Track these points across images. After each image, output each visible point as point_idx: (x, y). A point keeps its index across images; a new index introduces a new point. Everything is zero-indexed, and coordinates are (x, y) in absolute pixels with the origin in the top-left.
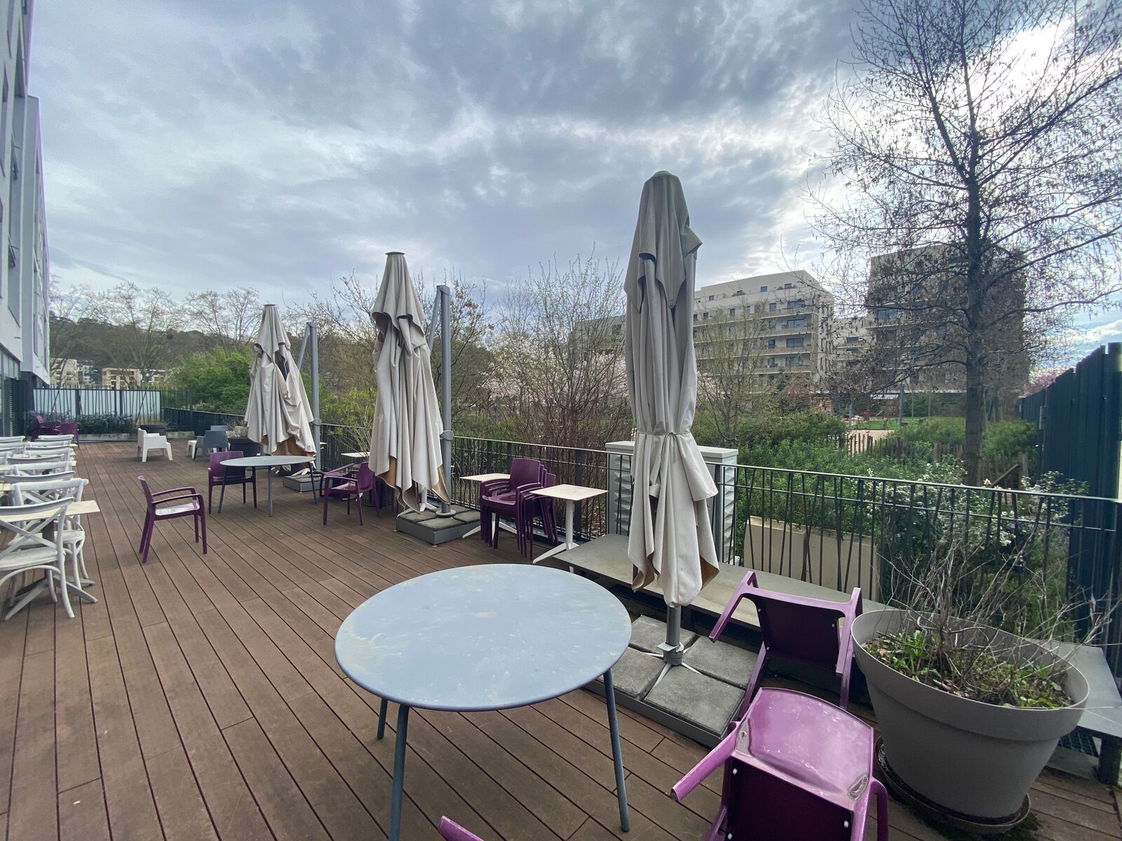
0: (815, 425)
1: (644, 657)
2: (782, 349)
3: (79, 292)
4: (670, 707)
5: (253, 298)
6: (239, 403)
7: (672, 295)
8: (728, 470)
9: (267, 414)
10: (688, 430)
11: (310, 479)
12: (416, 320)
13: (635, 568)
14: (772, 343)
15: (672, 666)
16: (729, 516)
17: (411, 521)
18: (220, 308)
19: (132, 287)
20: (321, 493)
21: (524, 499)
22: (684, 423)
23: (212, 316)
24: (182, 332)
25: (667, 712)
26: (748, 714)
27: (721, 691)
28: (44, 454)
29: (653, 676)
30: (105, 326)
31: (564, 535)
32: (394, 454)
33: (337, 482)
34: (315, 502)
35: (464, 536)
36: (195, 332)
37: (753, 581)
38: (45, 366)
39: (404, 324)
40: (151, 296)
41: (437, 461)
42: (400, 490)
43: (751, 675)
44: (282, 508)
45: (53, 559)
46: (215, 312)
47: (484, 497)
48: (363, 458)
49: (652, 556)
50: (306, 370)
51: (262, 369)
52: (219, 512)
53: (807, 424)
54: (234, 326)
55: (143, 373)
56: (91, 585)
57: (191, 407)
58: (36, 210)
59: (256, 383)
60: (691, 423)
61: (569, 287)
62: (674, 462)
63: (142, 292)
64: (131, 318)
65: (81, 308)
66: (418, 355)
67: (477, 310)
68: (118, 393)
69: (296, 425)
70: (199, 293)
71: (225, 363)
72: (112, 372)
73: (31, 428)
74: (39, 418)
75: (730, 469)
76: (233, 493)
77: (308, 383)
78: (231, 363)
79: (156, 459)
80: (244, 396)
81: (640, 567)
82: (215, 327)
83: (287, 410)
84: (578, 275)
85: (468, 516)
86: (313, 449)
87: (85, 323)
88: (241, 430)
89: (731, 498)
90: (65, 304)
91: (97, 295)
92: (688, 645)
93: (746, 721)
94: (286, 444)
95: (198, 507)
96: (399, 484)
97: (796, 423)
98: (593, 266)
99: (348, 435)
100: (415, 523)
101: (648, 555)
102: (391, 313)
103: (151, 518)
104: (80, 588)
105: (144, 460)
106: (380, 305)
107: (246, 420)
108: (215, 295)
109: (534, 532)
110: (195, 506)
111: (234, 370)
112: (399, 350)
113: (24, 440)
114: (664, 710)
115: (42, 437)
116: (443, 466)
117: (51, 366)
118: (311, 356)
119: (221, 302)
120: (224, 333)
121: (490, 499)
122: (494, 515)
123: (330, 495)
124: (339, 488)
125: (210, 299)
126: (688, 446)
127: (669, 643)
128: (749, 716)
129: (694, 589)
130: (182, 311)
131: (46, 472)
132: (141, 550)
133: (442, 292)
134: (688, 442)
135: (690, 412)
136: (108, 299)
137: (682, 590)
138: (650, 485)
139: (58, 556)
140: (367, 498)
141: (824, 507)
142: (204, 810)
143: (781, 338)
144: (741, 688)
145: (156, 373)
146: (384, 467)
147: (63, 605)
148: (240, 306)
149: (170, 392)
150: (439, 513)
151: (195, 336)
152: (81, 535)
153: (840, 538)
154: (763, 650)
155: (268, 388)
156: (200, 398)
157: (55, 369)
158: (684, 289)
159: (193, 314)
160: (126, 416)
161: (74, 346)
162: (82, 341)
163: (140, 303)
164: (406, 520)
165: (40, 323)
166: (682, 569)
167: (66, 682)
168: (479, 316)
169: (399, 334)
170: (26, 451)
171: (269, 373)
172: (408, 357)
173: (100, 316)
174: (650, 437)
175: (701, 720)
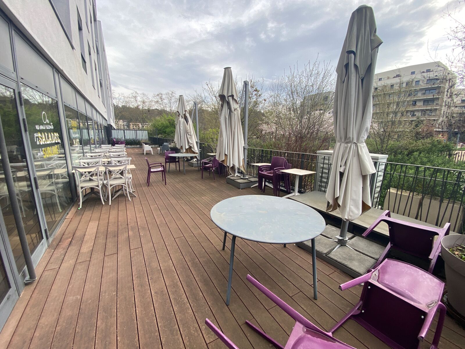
0: (435, 146)
1: (328, 240)
2: (419, 107)
3: (121, 96)
4: (339, 260)
5: (174, 95)
6: (172, 135)
7: (362, 72)
8: (381, 165)
9: (182, 138)
10: (364, 141)
11: (197, 163)
12: (235, 97)
13: (328, 203)
14: (414, 103)
15: (342, 245)
16: (378, 187)
17: (232, 180)
18: (164, 99)
19: (136, 93)
20: (200, 168)
21: (277, 174)
22: (362, 138)
23: (161, 102)
24: (152, 109)
25: (337, 262)
26: (379, 267)
27: (365, 259)
28: (117, 150)
29: (332, 248)
30: (129, 108)
31: (294, 190)
32: (226, 153)
33: (206, 163)
34: (199, 171)
35: (251, 187)
36: (156, 109)
37: (388, 215)
38: (114, 122)
39: (230, 98)
40: (142, 96)
41: (242, 157)
42: (229, 167)
43: (381, 255)
44: (188, 172)
45: (124, 182)
46: (162, 101)
47: (260, 172)
48: (214, 155)
49: (337, 198)
50: (194, 121)
51: (180, 121)
52: (169, 172)
53: (430, 146)
54: (168, 106)
55: (142, 125)
56: (134, 192)
57: (157, 136)
58: (105, 65)
59: (177, 127)
60: (366, 137)
61: (303, 77)
62: (355, 156)
63: (139, 95)
64: (137, 104)
65: (122, 102)
66: (236, 113)
67: (259, 93)
68: (135, 131)
69: (191, 142)
70: (157, 94)
71: (167, 120)
72: (133, 124)
73: (113, 143)
74: (114, 139)
75: (382, 164)
76: (173, 166)
77: (195, 127)
78: (169, 120)
79: (148, 154)
80: (173, 132)
81: (331, 202)
82: (162, 107)
83: (188, 136)
84: (308, 71)
85: (253, 180)
86: (197, 152)
87: (124, 107)
88: (173, 144)
89: (381, 178)
90: (117, 101)
91: (126, 96)
92: (350, 239)
93: (377, 270)
94: (188, 149)
95: (163, 169)
96: (228, 165)
97: (423, 145)
98: (317, 65)
99: (209, 146)
100: (233, 180)
101: (335, 198)
102: (226, 94)
103: (149, 172)
104: (132, 192)
105: (145, 154)
106: (221, 91)
107: (175, 141)
108: (162, 94)
109: (280, 188)
110: (162, 168)
111: (170, 122)
112: (228, 110)
113: (111, 146)
114: (336, 261)
115: (116, 145)
116: (244, 159)
117: (115, 122)
118: (196, 115)
119: (164, 97)
120: (165, 109)
121: (262, 173)
122: (264, 179)
123: (204, 169)
124: (207, 166)
125: (160, 95)
126: (363, 149)
127: (341, 236)
128: (379, 268)
129: (357, 214)
130: (151, 101)
131: (119, 155)
132: (147, 182)
133: (246, 84)
134: (363, 147)
135: (366, 132)
136: (130, 98)
137: (351, 214)
138: (341, 167)
139: (125, 181)
140: (216, 171)
141: (435, 185)
142: (171, 261)
143: (420, 100)
144: (375, 259)
145: (145, 125)
146: (223, 158)
147: (128, 197)
148: (170, 98)
149: (151, 131)
150: (242, 177)
151: (156, 110)
152: (131, 176)
153: (441, 202)
154: (389, 246)
155: (182, 128)
156: (159, 133)
157: (116, 123)
158: (370, 68)
159: (155, 102)
160: (138, 139)
161: (121, 115)
162: (123, 113)
163: (139, 99)
164: (230, 179)
165: (111, 107)
166: (352, 205)
167: (130, 219)
168: (260, 95)
169: (228, 103)
170: (113, 149)
171: (182, 123)
172: (232, 114)
173: (128, 104)
174: (343, 144)
175: (353, 268)
